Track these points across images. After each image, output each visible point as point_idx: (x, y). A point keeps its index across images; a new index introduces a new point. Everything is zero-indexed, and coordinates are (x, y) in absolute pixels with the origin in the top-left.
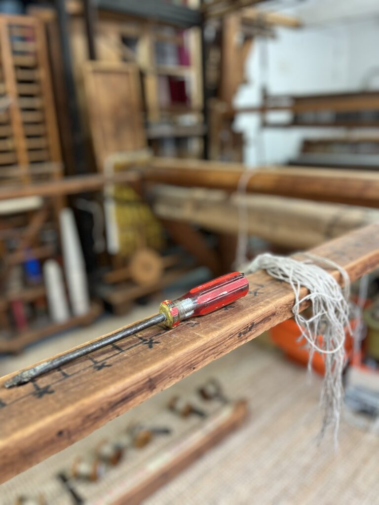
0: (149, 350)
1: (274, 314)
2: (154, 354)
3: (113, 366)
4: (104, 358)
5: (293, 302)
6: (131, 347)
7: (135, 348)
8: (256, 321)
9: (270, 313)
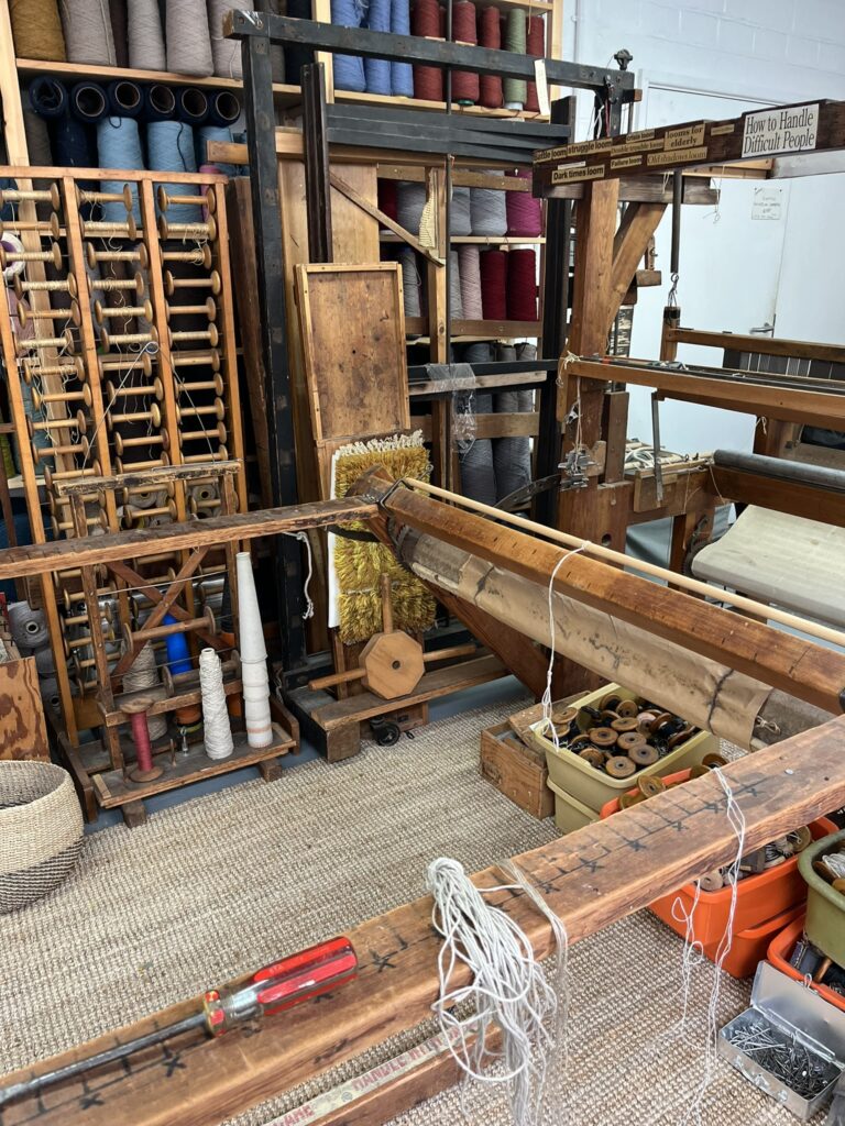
0: (164, 1080)
1: (391, 1019)
2: (167, 1092)
3: (106, 1106)
4: (101, 1084)
5: (434, 995)
6: (145, 1068)
7: (150, 1070)
8: (350, 1037)
9: (383, 1019)
